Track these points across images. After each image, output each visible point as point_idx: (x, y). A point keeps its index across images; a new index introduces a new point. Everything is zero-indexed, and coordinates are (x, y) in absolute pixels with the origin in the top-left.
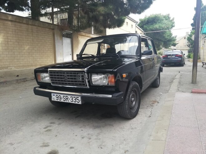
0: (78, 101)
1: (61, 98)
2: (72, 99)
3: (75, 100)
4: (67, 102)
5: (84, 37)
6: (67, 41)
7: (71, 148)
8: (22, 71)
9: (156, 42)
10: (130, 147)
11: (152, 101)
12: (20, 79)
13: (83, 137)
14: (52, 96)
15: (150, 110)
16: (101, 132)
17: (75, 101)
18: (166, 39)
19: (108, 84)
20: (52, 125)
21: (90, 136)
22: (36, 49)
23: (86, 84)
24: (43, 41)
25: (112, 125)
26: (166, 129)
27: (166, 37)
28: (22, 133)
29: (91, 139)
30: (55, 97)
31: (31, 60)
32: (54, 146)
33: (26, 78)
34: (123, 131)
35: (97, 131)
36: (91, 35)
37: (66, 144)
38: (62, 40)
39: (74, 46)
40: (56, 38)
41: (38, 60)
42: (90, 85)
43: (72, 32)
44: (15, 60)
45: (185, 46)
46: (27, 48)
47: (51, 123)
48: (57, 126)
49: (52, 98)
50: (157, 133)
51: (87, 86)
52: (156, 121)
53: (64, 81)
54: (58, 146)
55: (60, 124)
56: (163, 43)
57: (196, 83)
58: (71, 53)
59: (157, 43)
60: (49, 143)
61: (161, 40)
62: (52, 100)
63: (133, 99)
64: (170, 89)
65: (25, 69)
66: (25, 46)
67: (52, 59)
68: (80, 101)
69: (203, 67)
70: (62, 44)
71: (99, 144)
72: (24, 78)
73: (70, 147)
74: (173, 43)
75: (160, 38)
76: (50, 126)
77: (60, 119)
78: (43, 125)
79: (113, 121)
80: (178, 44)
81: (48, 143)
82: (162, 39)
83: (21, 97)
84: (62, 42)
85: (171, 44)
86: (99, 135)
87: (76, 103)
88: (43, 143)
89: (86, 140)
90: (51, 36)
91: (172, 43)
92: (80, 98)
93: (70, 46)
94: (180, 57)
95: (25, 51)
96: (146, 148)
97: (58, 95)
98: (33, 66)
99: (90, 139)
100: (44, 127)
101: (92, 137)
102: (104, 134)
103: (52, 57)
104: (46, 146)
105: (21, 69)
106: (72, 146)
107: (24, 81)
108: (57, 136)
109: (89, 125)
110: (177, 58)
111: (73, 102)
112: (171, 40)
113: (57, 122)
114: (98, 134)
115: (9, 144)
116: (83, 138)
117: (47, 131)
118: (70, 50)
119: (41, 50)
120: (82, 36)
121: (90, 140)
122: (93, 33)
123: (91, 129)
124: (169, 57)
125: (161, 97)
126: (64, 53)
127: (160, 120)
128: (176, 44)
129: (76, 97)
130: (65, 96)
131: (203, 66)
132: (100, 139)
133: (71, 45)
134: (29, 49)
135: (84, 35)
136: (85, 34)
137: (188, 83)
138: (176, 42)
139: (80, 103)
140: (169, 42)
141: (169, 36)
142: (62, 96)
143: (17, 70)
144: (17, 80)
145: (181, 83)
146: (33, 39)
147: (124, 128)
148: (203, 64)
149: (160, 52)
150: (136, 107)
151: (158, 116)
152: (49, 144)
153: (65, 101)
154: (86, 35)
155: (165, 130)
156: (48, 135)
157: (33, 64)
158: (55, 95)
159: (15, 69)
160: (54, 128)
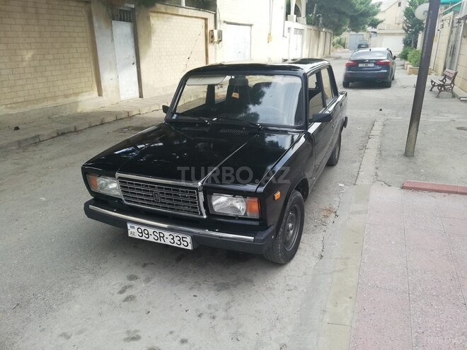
0: (186, 244)
1: (148, 234)
2: (173, 239)
3: (179, 240)
4: (162, 242)
5: (162, 15)
6: (123, 30)
7: (183, 341)
8: (24, 113)
9: (333, 19)
10: (289, 336)
11: (323, 210)
12: (26, 140)
13: (199, 313)
14: (129, 227)
15: (320, 235)
16: (232, 301)
17: (179, 243)
18: (356, 11)
19: (246, 213)
20: (133, 282)
21: (212, 311)
22: (51, 57)
23: (201, 212)
24: (66, 35)
25: (251, 281)
26: (351, 295)
27: (358, 6)
28: (77, 306)
29: (216, 319)
30: (135, 230)
31: (41, 85)
32: (149, 337)
33: (39, 136)
34: (273, 295)
35: (224, 297)
36: (180, 9)
37: (171, 333)
38: (112, 30)
39: (141, 41)
40: (96, 25)
41: (59, 83)
42: (207, 213)
43: (133, 6)
44: (5, 90)
45: (399, 24)
46: (28, 55)
47: (132, 278)
48: (143, 285)
49: (129, 232)
50: (336, 306)
51: (202, 214)
52: (334, 272)
53: (154, 201)
54: (157, 338)
55: (148, 280)
56: (348, 21)
57: (413, 156)
58: (135, 59)
59: (336, 20)
60: (138, 331)
61: (344, 13)
62: (130, 235)
63: (290, 225)
64: (361, 173)
65: (29, 108)
66: (24, 52)
67: (91, 78)
68: (190, 245)
69: (431, 90)
70: (113, 40)
71: (232, 331)
72: (33, 135)
73: (179, 339)
74: (373, 21)
75: (343, 9)
76: (130, 286)
77: (145, 265)
78: (115, 285)
79: (252, 270)
80: (382, 21)
81: (136, 331)
82: (347, 12)
83: (44, 199)
84: (112, 33)
85: (366, 23)
86: (230, 308)
87: (182, 246)
88: (128, 332)
89: (205, 320)
90: (83, 19)
91: (369, 20)
92: (189, 239)
93: (131, 42)
94: (386, 65)
95: (24, 64)
96: (317, 343)
97: (143, 228)
98: (47, 101)
99: (214, 318)
100: (119, 288)
101: (216, 314)
102: (239, 305)
103: (89, 74)
104: (133, 339)
105: (22, 110)
106: (183, 336)
107: (36, 144)
108: (149, 312)
109: (205, 281)
110: (378, 67)
111: (175, 245)
112: (368, 12)
113: (142, 274)
114: (227, 304)
115: (61, 335)
116: (200, 316)
117: (126, 299)
118: (132, 52)
119: (64, 58)
120: (159, 14)
121: (214, 323)
122: (183, 4)
123: (212, 293)
124: (360, 65)
125: (341, 196)
126: (118, 62)
127: (342, 271)
128: (379, 23)
129: (181, 236)
130: (158, 232)
131: (432, 88)
132: (232, 318)
133: (132, 40)
134: (33, 59)
135: (164, 11)
136: (166, 9)
137: (396, 154)
138: (379, 17)
139: (190, 247)
140: (362, 18)
141: (363, 4)
142: (151, 231)
143: (12, 112)
144: (19, 143)
145: (383, 153)
146: (40, 32)
147: (274, 288)
148: (434, 86)
149: (341, 39)
150: (295, 237)
151: (337, 259)
152: (139, 334)
153: (159, 241)
154: (168, 12)
155: (351, 298)
156: (133, 312)
157: (48, 95)
158: (136, 227)
159: (7, 110)
160: (138, 291)
